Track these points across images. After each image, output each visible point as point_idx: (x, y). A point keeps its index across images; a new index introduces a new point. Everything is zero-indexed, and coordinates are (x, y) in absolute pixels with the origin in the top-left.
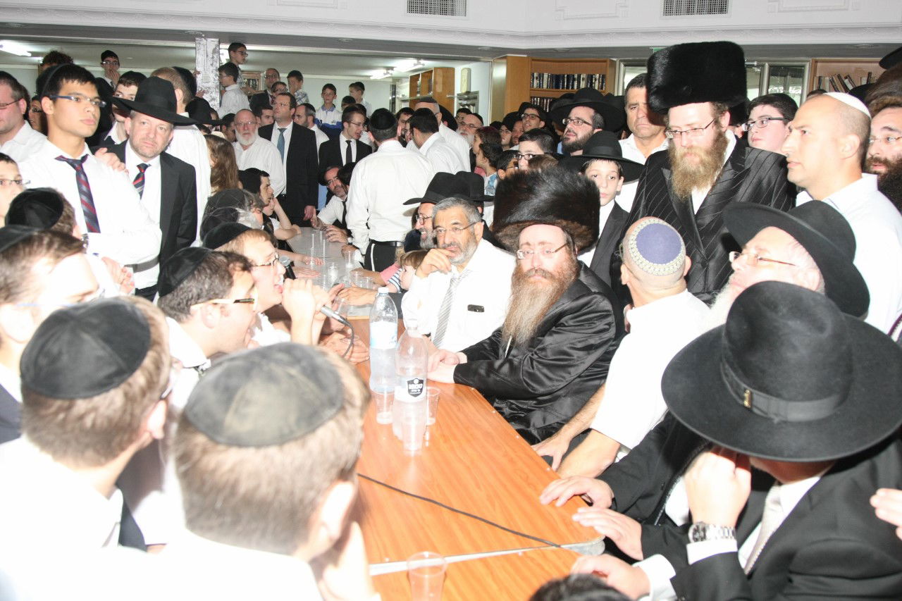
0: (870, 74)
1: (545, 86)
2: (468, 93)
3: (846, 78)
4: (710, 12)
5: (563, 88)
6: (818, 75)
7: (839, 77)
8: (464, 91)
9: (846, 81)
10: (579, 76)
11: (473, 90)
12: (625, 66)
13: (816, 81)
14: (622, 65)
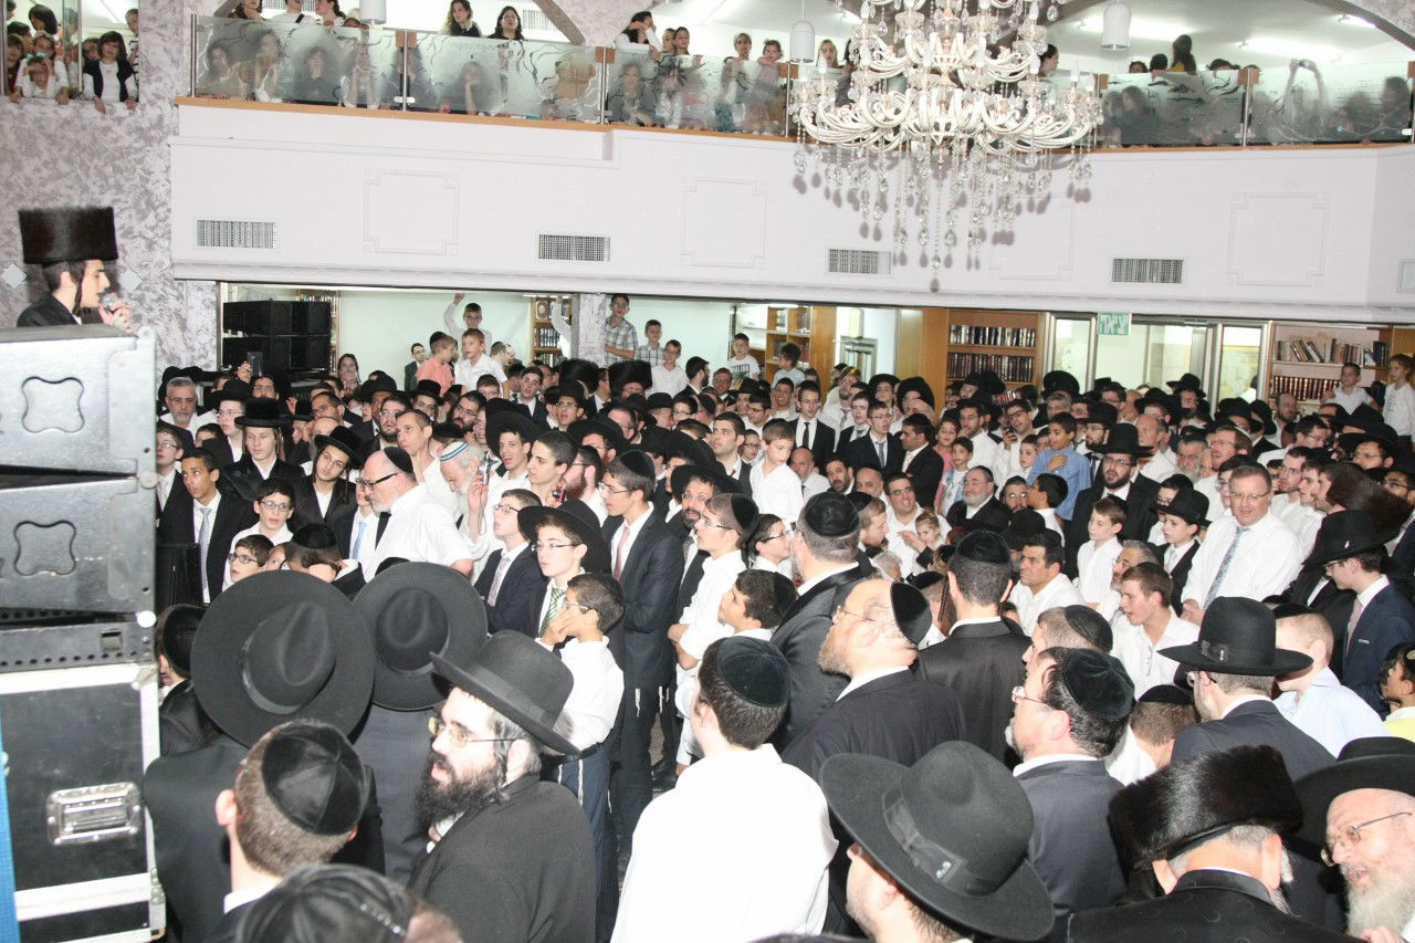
0: (1334, 341)
1: (963, 341)
2: (860, 338)
3: (1309, 344)
4: (1163, 280)
5: (983, 343)
6: (1277, 340)
7: (1301, 342)
8: (855, 334)
9: (1309, 348)
10: (1004, 330)
11: (867, 335)
12: (1056, 318)
13: (1276, 346)
14: (1053, 318)
